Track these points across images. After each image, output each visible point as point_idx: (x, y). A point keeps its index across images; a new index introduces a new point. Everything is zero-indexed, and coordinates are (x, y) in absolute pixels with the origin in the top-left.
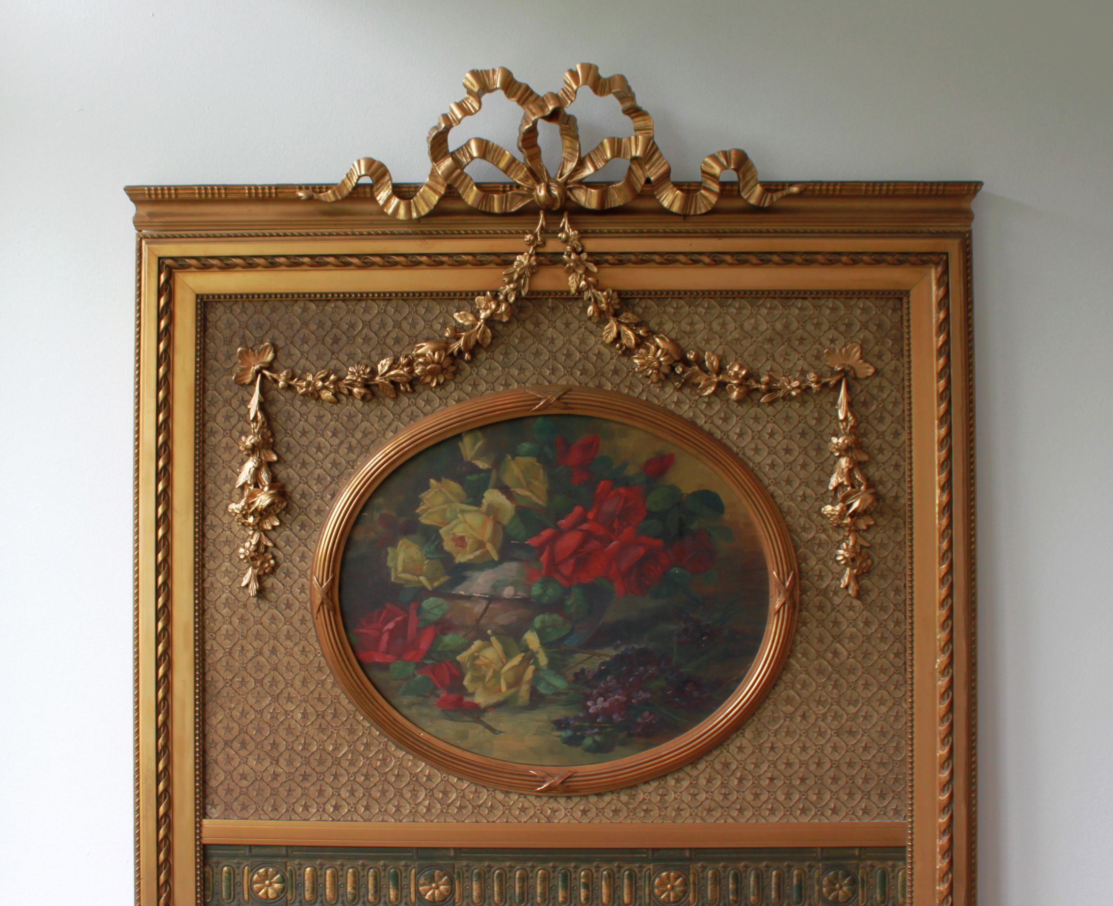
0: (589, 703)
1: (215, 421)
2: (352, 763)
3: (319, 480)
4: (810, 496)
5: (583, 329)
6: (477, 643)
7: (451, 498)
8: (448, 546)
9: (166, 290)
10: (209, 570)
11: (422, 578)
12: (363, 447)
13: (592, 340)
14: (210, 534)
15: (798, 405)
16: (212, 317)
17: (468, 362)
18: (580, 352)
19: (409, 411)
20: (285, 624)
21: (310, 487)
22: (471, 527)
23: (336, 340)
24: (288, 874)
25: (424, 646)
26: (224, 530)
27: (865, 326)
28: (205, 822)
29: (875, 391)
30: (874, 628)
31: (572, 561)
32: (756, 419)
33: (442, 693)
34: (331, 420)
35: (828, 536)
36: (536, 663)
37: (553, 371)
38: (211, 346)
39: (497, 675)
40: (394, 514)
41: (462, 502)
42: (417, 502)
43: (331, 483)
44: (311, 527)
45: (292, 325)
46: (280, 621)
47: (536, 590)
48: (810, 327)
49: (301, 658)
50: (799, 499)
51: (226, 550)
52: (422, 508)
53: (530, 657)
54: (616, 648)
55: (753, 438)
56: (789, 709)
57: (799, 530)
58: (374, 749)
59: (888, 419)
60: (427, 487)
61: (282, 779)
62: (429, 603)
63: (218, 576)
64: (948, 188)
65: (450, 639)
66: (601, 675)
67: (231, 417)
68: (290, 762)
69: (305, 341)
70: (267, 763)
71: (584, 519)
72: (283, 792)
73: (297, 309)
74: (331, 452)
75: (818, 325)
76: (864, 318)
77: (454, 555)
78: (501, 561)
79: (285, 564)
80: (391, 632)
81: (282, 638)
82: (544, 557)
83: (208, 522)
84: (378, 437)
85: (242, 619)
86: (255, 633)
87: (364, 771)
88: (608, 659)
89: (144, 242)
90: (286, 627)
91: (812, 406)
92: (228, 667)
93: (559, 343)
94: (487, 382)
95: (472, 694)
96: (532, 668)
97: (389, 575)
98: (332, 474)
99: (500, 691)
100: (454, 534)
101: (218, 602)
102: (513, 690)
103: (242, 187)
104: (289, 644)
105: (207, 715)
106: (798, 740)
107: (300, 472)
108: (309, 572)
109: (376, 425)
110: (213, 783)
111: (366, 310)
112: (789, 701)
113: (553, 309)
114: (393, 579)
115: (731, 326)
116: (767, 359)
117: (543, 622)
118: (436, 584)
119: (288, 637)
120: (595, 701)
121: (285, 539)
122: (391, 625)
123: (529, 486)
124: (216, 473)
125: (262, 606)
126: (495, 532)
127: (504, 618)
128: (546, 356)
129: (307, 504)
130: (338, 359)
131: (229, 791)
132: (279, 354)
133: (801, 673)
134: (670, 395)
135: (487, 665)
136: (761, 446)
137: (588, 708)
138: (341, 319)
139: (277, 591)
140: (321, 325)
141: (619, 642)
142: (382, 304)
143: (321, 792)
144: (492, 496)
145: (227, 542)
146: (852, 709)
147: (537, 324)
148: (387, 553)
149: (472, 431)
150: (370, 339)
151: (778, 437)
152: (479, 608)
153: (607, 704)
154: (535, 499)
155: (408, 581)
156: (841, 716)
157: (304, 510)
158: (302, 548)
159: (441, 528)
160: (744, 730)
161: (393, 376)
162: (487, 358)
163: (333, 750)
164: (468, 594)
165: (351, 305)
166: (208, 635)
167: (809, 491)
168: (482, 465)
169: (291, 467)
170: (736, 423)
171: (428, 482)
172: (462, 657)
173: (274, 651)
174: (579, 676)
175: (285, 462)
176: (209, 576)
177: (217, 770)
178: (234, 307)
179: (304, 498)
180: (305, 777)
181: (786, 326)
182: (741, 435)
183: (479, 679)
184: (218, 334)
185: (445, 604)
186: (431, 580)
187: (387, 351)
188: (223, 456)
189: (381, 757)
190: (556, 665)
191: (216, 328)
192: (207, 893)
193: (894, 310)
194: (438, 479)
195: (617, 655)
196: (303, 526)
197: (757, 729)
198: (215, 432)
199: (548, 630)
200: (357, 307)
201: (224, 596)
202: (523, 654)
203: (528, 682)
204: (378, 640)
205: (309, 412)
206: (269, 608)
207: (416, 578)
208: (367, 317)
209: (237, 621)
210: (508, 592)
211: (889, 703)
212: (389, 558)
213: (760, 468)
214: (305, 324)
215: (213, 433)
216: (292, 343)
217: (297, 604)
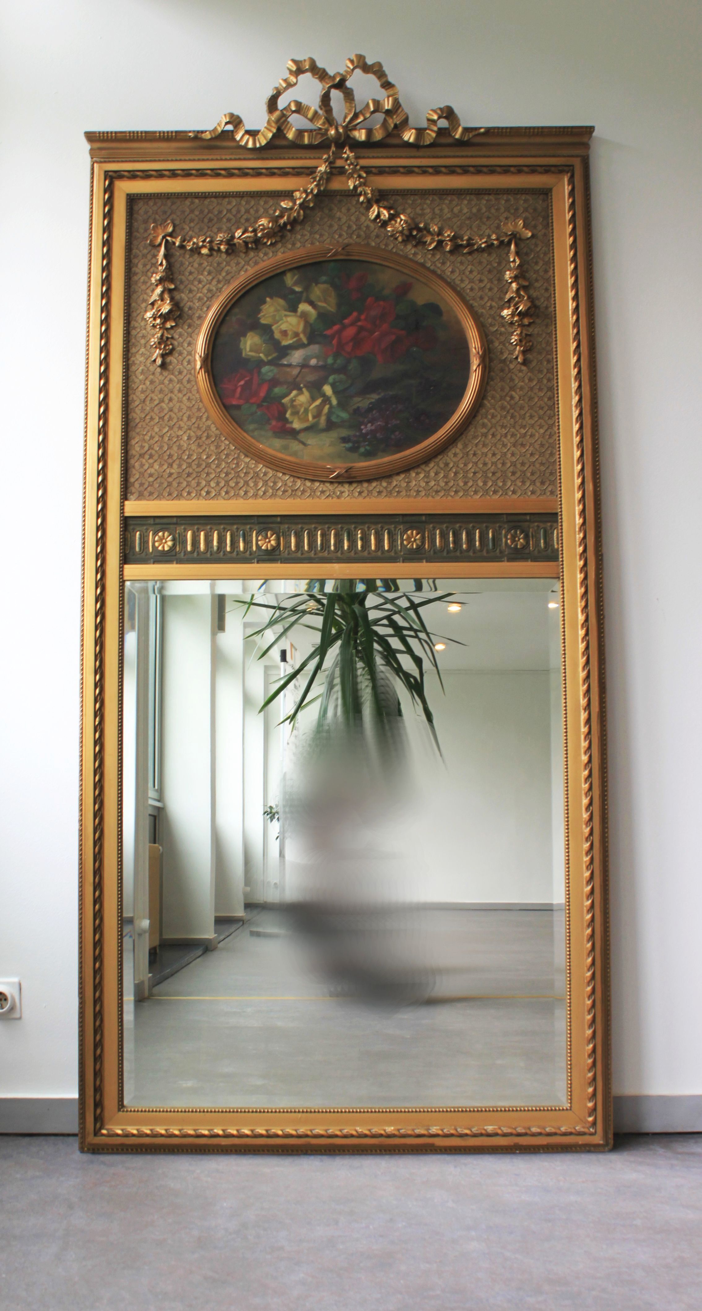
0: (362, 427)
1: (137, 267)
2: (218, 466)
3: (200, 299)
4: (495, 307)
5: (357, 213)
6: (294, 393)
7: (279, 308)
8: (277, 335)
9: (109, 189)
10: (132, 354)
11: (261, 355)
12: (226, 279)
13: (363, 219)
14: (133, 333)
15: (486, 255)
16: (136, 208)
17: (290, 231)
18: (356, 225)
19: (254, 260)
20: (178, 383)
21: (194, 304)
22: (290, 324)
23: (210, 220)
24: (177, 536)
25: (262, 394)
26: (141, 330)
27: (526, 210)
28: (126, 503)
29: (533, 247)
30: (535, 383)
31: (351, 344)
32: (462, 263)
33: (274, 423)
35: (506, 329)
36: (330, 403)
37: (340, 236)
38: (135, 224)
39: (306, 411)
40: (244, 318)
41: (286, 310)
42: (259, 311)
43: (207, 301)
44: (194, 326)
45: (183, 212)
46: (175, 382)
47: (330, 361)
48: (493, 211)
49: (188, 404)
50: (488, 308)
51: (143, 341)
52: (262, 314)
53: (327, 400)
54: (379, 394)
55: (459, 274)
56: (484, 430)
57: (488, 326)
58: (231, 458)
59: (541, 263)
60: (265, 302)
61: (175, 476)
62: (265, 369)
63: (138, 356)
64: (574, 130)
65: (277, 390)
66: (370, 410)
67: (147, 263)
68: (180, 466)
69: (192, 221)
70: (165, 467)
71: (358, 319)
72: (175, 484)
73: (188, 202)
74: (207, 284)
75: (498, 210)
76: (526, 205)
77: (281, 340)
78: (309, 344)
79: (179, 348)
80: (242, 386)
81: (176, 392)
82: (335, 342)
83: (132, 325)
84: (235, 274)
85: (152, 382)
86: (159, 389)
87: (225, 470)
88: (373, 401)
89: (95, 165)
90: (178, 385)
91: (495, 256)
92: (143, 410)
93: (344, 219)
94: (300, 242)
95: (292, 422)
96: (327, 407)
97: (241, 353)
98: (206, 296)
99: (308, 420)
100: (281, 329)
101: (137, 372)
102: (316, 420)
103: (155, 132)
104: (180, 395)
105: (129, 439)
106: (490, 449)
107: (188, 295)
108: (193, 352)
109: (234, 268)
110: (132, 480)
111: (229, 203)
112: (484, 425)
113: (340, 201)
114: (244, 355)
115: (446, 210)
116: (468, 230)
117: (334, 379)
118: (270, 358)
119: (180, 391)
120: (366, 426)
121: (179, 333)
122: (242, 383)
123: (325, 301)
124: (137, 296)
125: (164, 372)
126: (305, 327)
127: (311, 378)
128: (336, 227)
129: (192, 313)
130: (211, 231)
131: (142, 484)
132: (177, 228)
133: (491, 409)
134: (410, 249)
135: (301, 405)
136: (464, 278)
137: (362, 430)
138: (214, 208)
139: (173, 364)
140: (202, 212)
141: (380, 391)
142: (238, 199)
143: (198, 484)
144: (304, 307)
145: (143, 337)
146: (523, 431)
147: (331, 210)
148: (240, 341)
149: (290, 270)
150: (230, 219)
151: (475, 273)
152: (295, 372)
153: (373, 428)
154: (329, 308)
155: (253, 357)
156: (516, 435)
157: (190, 317)
158: (189, 339)
159: (273, 325)
160: (457, 443)
161: (244, 238)
162: (300, 229)
163: (206, 458)
164: (289, 363)
165: (220, 200)
166: (130, 392)
167: (494, 304)
168: (297, 289)
169: (183, 292)
170: (450, 266)
171: (265, 299)
172: (285, 401)
173: (171, 400)
174: (357, 411)
175: (179, 289)
176: (132, 357)
177: (134, 471)
178: (149, 201)
179: (191, 310)
180: (189, 475)
181: (479, 210)
182: (452, 272)
183: (296, 413)
184: (140, 216)
185: (275, 370)
186: (266, 356)
187: (241, 225)
188: (142, 287)
189: (235, 462)
190: (342, 405)
191: (138, 214)
192: (126, 547)
193: (544, 201)
194: (271, 298)
195: (379, 398)
196: (189, 326)
197: (465, 443)
199: (338, 384)
200: (224, 202)
201: (141, 368)
202: (322, 399)
203: (325, 414)
204: (234, 391)
205: (194, 261)
206: (168, 375)
207: (258, 355)
208: (229, 207)
209: (149, 383)
210: (313, 362)
211: (546, 427)
212: (242, 344)
213: (464, 291)
214: (192, 211)
215: (136, 274)
216: (184, 222)
217: (185, 372)
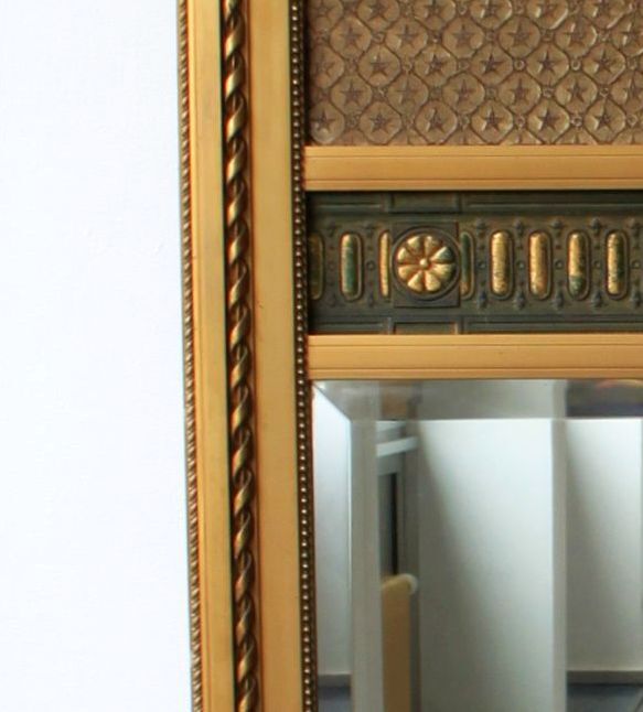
2: (577, 39)
24: (461, 247)
28: (310, 151)
58: (617, 15)
61: (450, 70)
68: (464, 40)
70: (422, 42)
72: (451, 95)
87: (599, 53)
110: (324, 81)
131: (353, 95)
143: (520, 93)
163: (543, 16)
177: (330, 56)
180: (492, 67)
189: (628, 27)
192: (314, 283)
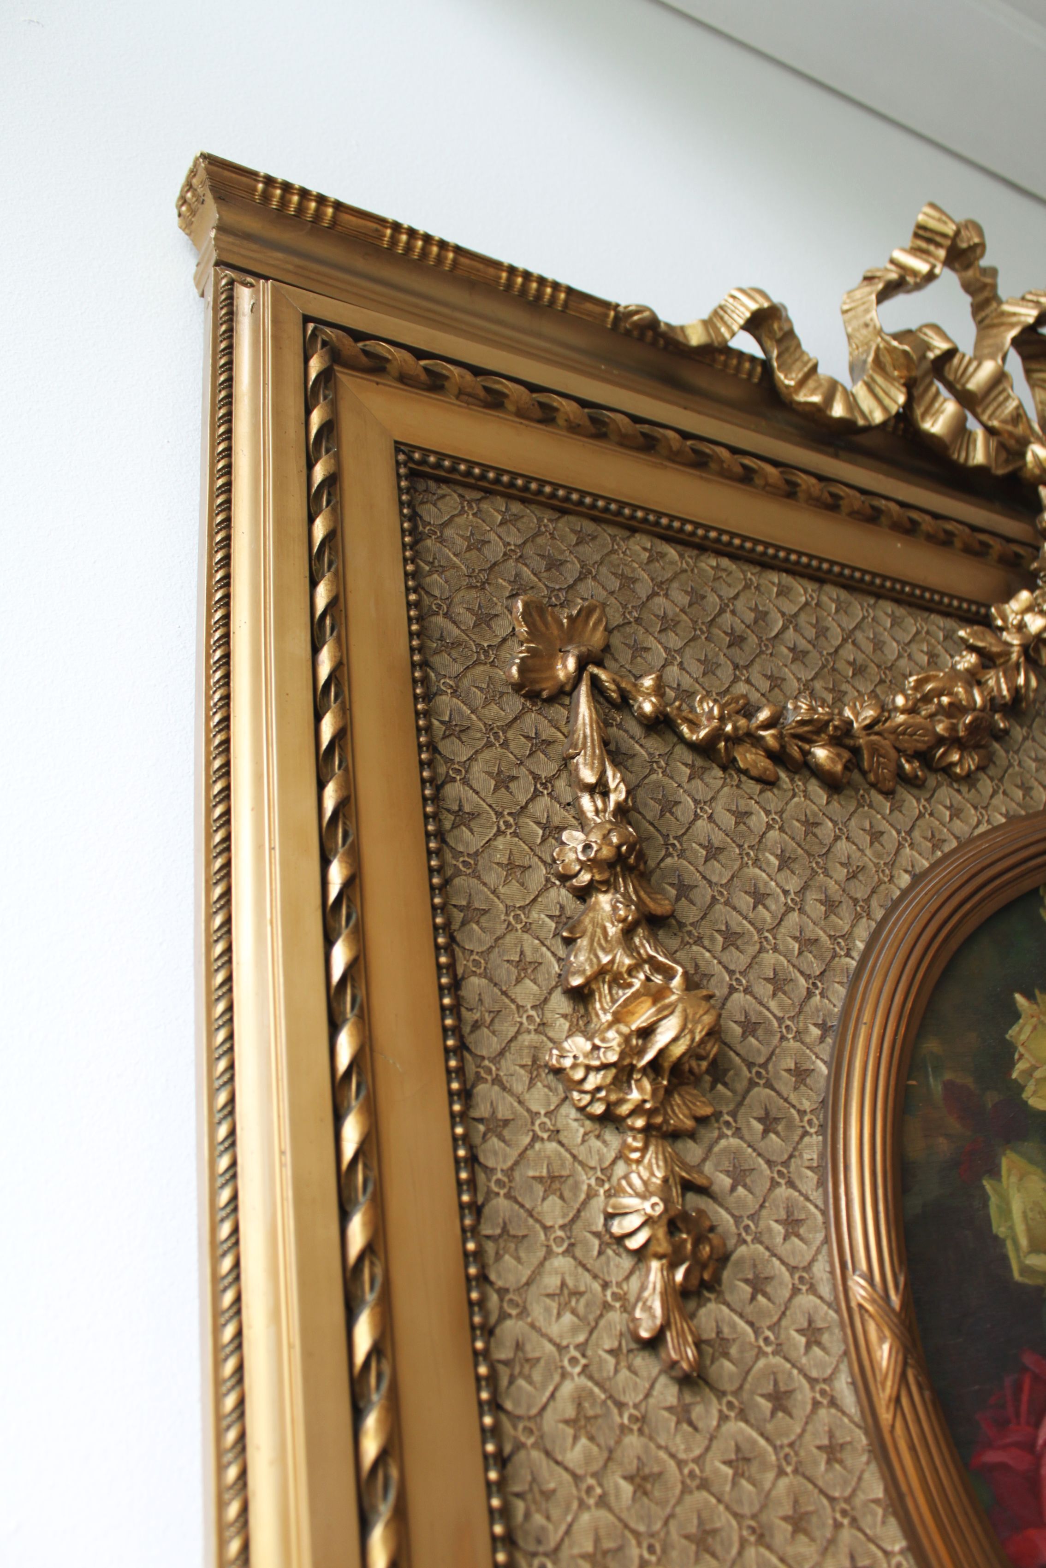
1: (465, 782)
9: (325, 397)
10: (502, 1292)
12: (855, 901)
14: (495, 1157)
16: (430, 513)
19: (923, 825)
20: (781, 1473)
21: (761, 1003)
23: (737, 640)
26: (535, 1138)
34: (769, 827)
40: (969, 1081)
42: (1009, 1053)
43: (810, 994)
44: (790, 1126)
45: (628, 582)
46: (764, 1466)
51: (554, 1212)
52: (1021, 1066)
60: (1015, 1015)
63: (537, 1312)
67: (514, 778)
69: (668, 624)
73: (640, 545)
74: (789, 910)
79: (743, 1249)
81: (781, 1533)
83: (482, 1110)
84: (880, 882)
85: (642, 1481)
86: (693, 1529)
90: (783, 1482)
97: (1005, 1263)
98: (804, 967)
101: (549, 1416)
103: (493, 262)
107: (725, 958)
108: (820, 1269)
109: (868, 852)
111: (784, 592)
114: (1016, 1274)
121: (726, 1165)
124: (489, 940)
125: (697, 1412)
129: (765, 1051)
130: (748, 681)
132: (617, 640)
138: (736, 597)
139: (733, 1351)
140: (697, 598)
142: (809, 586)
145: (553, 1183)
148: (985, 1200)
150: (805, 653)
157: (762, 1073)
158: (783, 1192)
165: (751, 573)
169: (699, 941)
171: (1015, 1001)
175: (681, 925)
176: (504, 1316)
178: (485, 506)
179: (753, 1033)
187: (845, 687)
188: (502, 890)
191: (441, 540)
194: (1030, 996)
198: (473, 816)
201: (567, 1388)
205: (713, 799)
206: (723, 1418)
208: (789, 607)
209: (627, 1489)
212: (993, 1211)
214: (661, 587)
215: (465, 818)
216: (638, 620)
217: (805, 1394)
